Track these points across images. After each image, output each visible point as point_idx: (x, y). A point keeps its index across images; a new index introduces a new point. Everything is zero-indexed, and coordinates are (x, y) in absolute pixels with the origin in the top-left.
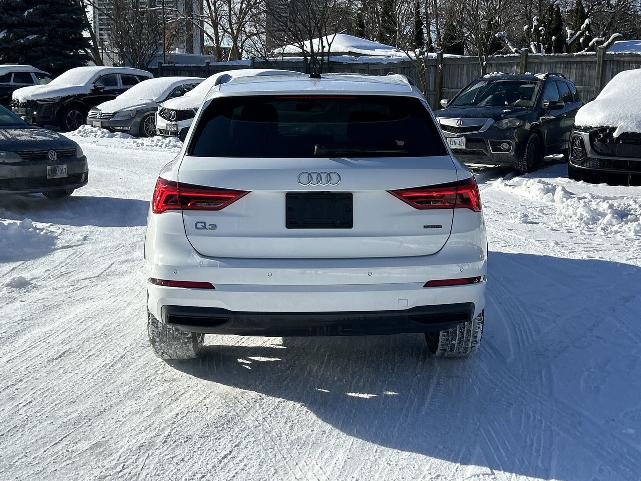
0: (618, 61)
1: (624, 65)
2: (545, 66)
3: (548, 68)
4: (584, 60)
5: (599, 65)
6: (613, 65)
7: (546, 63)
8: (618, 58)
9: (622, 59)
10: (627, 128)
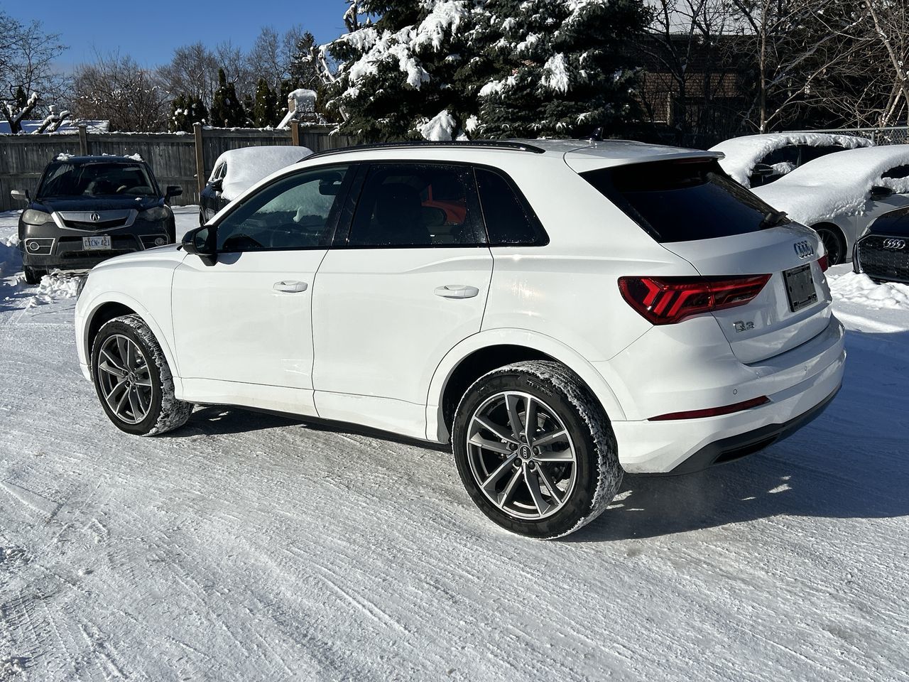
0: (105, 143)
1: (113, 147)
2: (11, 149)
3: (15, 151)
4: (63, 141)
5: (84, 147)
6: (100, 147)
7: (13, 145)
8: (105, 139)
9: (109, 140)
10: (307, 211)
